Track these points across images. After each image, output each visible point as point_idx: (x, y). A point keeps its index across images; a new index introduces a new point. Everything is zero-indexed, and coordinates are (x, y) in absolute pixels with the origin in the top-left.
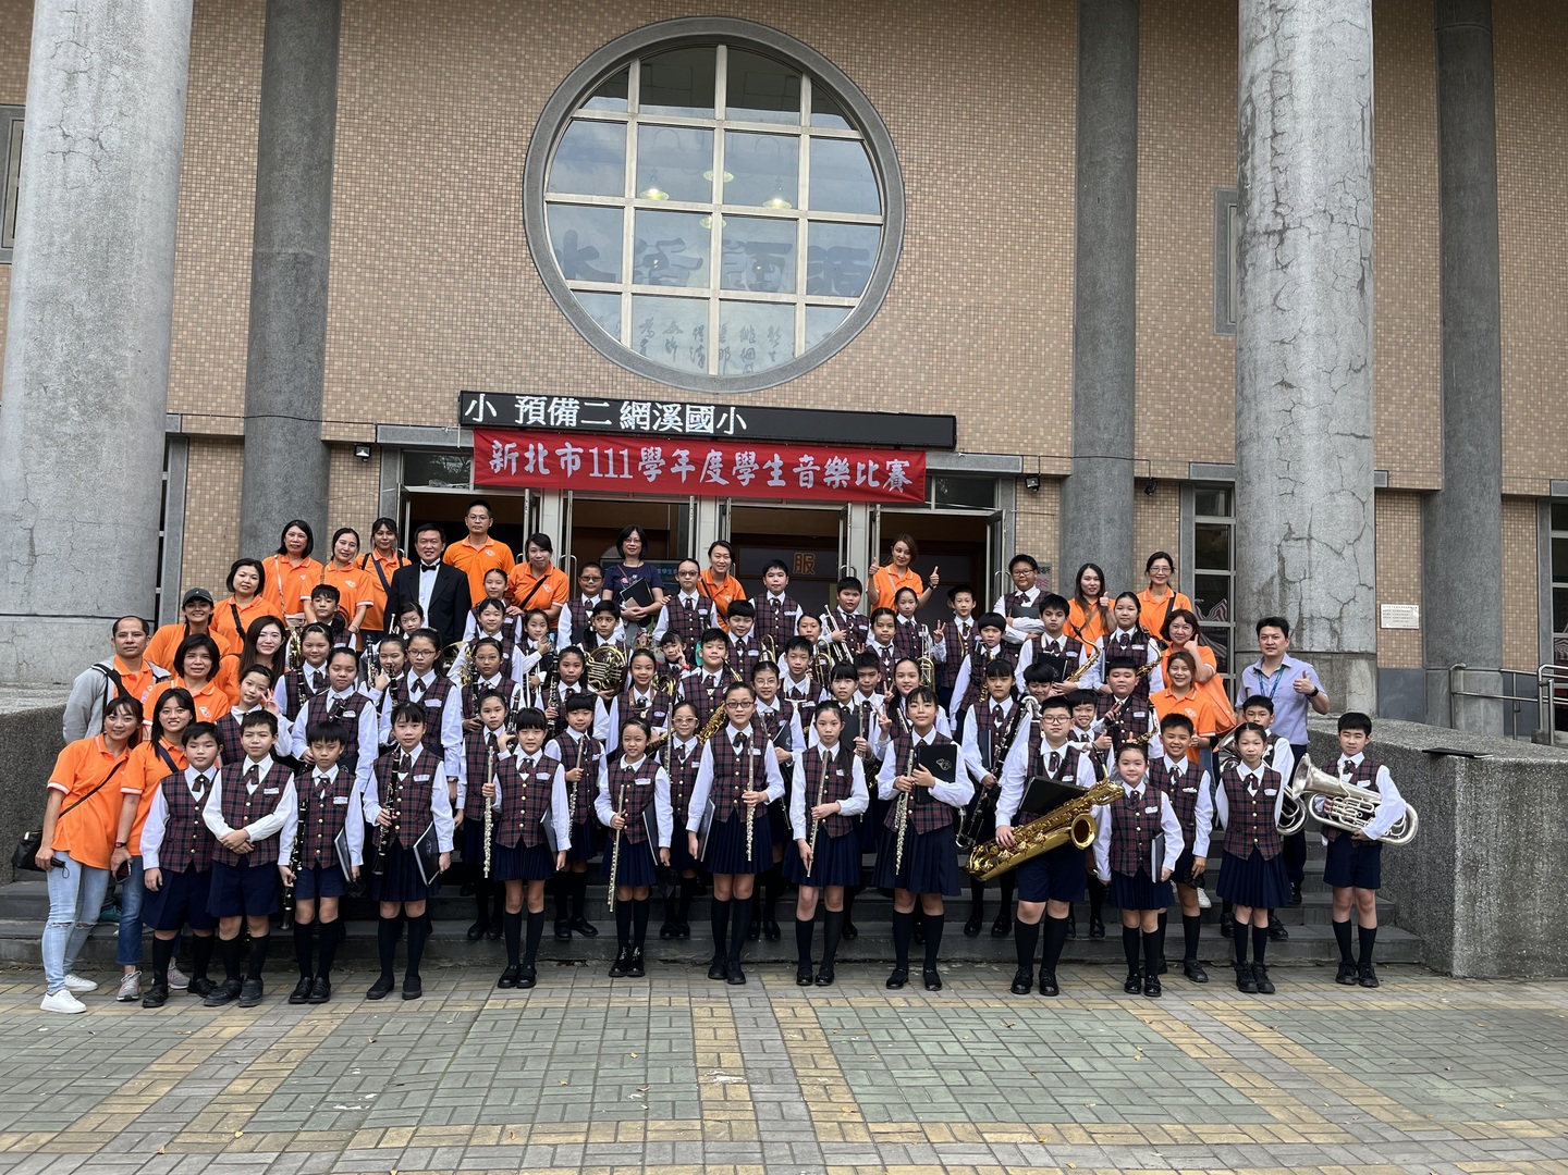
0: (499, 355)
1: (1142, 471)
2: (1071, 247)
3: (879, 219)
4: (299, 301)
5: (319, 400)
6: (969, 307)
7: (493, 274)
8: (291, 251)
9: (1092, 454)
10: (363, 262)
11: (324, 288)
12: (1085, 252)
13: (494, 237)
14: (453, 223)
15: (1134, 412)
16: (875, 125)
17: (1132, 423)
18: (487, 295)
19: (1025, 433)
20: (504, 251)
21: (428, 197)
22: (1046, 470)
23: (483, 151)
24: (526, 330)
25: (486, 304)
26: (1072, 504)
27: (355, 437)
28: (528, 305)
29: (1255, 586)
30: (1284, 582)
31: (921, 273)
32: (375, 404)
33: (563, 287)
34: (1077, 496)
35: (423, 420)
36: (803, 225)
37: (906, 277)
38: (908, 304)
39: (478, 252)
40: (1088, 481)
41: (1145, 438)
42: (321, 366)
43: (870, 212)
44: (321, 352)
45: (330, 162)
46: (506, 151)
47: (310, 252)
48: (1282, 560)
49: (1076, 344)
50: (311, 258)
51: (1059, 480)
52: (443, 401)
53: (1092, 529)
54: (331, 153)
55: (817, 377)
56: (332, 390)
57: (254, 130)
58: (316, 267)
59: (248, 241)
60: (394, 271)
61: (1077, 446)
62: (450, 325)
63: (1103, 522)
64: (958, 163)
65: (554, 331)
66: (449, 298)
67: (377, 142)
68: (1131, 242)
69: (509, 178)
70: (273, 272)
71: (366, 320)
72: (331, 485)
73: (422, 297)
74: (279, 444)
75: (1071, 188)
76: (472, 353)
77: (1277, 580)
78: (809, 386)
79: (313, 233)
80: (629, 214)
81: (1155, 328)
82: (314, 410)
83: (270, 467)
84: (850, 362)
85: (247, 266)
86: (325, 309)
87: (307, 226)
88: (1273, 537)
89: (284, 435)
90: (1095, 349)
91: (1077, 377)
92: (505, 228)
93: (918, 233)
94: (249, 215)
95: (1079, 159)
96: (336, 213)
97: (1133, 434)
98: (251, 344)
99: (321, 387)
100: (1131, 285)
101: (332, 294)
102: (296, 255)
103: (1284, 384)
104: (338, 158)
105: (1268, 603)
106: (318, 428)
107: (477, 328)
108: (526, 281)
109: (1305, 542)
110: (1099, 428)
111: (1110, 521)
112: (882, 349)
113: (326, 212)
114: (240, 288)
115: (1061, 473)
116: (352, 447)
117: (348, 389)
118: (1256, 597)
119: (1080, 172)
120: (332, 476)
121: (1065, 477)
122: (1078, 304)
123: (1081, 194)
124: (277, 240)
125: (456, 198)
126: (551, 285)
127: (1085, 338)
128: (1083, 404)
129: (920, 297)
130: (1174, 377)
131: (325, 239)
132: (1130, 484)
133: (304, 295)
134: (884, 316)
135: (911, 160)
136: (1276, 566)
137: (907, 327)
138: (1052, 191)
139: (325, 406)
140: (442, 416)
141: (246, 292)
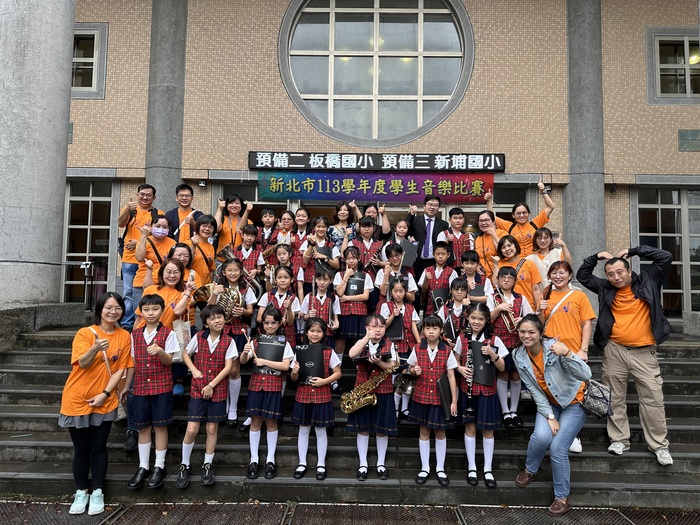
1: (609, 180)
2: (565, 62)
3: (460, 54)
4: (170, 109)
5: (180, 158)
6: (510, 97)
7: (264, 92)
8: (165, 85)
9: (581, 171)
10: (200, 89)
11: (182, 103)
13: (264, 74)
14: (244, 68)
15: (603, 148)
17: (603, 154)
18: (261, 103)
19: (543, 161)
20: (269, 80)
21: (232, 55)
22: (555, 181)
23: (258, 31)
24: (281, 120)
25: (261, 108)
26: (570, 199)
27: (198, 177)
28: (281, 107)
31: (484, 80)
32: (208, 159)
33: (299, 97)
34: (573, 195)
35: (231, 167)
36: (421, 60)
37: (476, 82)
38: (477, 96)
39: (256, 81)
40: (579, 186)
41: (610, 163)
42: (181, 141)
43: (456, 50)
44: (181, 134)
47: (175, 85)
49: (570, 113)
50: (176, 88)
51: (562, 187)
52: (240, 157)
55: (429, 137)
56: (186, 154)
57: (149, 28)
58: (178, 93)
59: (146, 82)
61: (572, 168)
62: (243, 119)
63: (588, 208)
64: (502, 22)
65: (295, 120)
66: (243, 105)
67: (207, 29)
68: (600, 56)
69: (271, 43)
70: (157, 96)
71: (202, 118)
73: (229, 105)
74: (160, 181)
75: (565, 31)
76: (254, 132)
78: (425, 142)
79: (176, 76)
80: (331, 59)
81: (614, 103)
82: (178, 163)
84: (446, 129)
86: (183, 113)
87: (173, 72)
89: (163, 176)
92: (270, 69)
93: (481, 59)
94: (147, 69)
95: (569, 15)
96: (188, 66)
97: (603, 160)
98: (148, 132)
99: (181, 152)
101: (186, 106)
102: (168, 87)
106: (180, 172)
108: (281, 95)
110: (584, 157)
111: (593, 207)
113: (183, 65)
114: (143, 105)
115: (563, 182)
116: (196, 182)
117: (194, 153)
119: (569, 22)
121: (566, 184)
122: (570, 92)
124: (159, 80)
126: (293, 97)
127: (575, 109)
128: (575, 144)
129: (484, 93)
131: (182, 78)
132: (603, 187)
133: (172, 106)
137: (477, 109)
139: (183, 161)
140: (240, 165)
141: (146, 107)
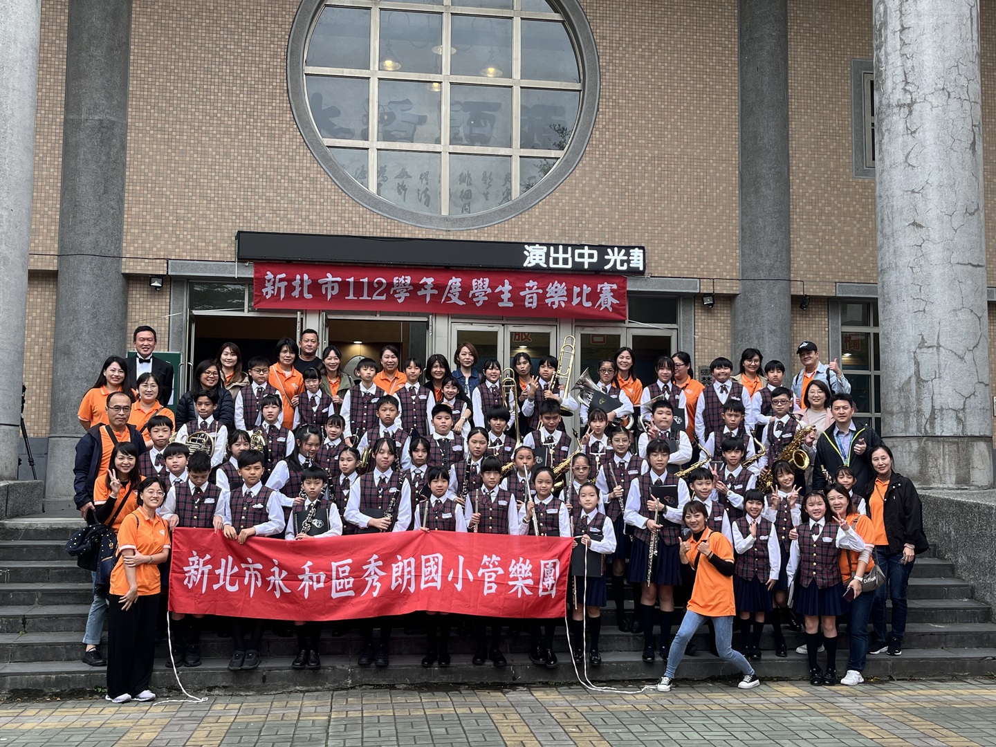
0: (268, 200)
1: (797, 290)
2: (735, 107)
3: (578, 86)
4: (104, 158)
5: (120, 240)
6: (653, 158)
7: (262, 134)
8: (97, 118)
9: (756, 276)
10: (155, 126)
11: (123, 147)
12: (746, 112)
13: (263, 104)
14: (230, 93)
15: (790, 241)
16: (575, 9)
17: (789, 251)
18: (258, 151)
19: (701, 260)
20: (271, 114)
21: (208, 71)
22: (719, 290)
23: (253, 33)
24: (291, 180)
25: (257, 159)
26: (741, 318)
27: (150, 270)
28: (292, 160)
29: (896, 385)
30: (919, 381)
31: (614, 130)
32: (167, 243)
33: (320, 144)
34: (745, 311)
35: (207, 256)
36: (517, 92)
37: (602, 133)
38: (603, 155)
39: (250, 116)
40: (754, 299)
41: (799, 262)
42: (121, 211)
43: (573, 80)
44: (121, 201)
45: (127, 44)
46: (273, 33)
47: (112, 119)
48: (917, 363)
49: (742, 186)
50: (113, 123)
51: (730, 299)
52: (222, 240)
53: (758, 338)
54: (128, 38)
55: (531, 217)
56: (131, 232)
57: (63, 18)
58: (117, 131)
59: (60, 109)
60: (181, 132)
61: (743, 270)
62: (227, 176)
63: (766, 332)
64: (642, 40)
65: (313, 181)
66: (227, 155)
67: (166, 26)
68: (785, 102)
69: (275, 55)
70: (82, 135)
71: (158, 174)
72: (130, 310)
73: (204, 154)
74: (89, 278)
75: (735, 59)
76: (246, 199)
77: (913, 380)
78: (524, 223)
79: (115, 102)
80: (374, 85)
81: (805, 173)
82: (116, 248)
83: (80, 296)
84: (557, 204)
85: (59, 130)
86: (124, 165)
87: (110, 97)
88: (910, 345)
89: (92, 269)
90: (757, 191)
91: (743, 214)
92: (272, 96)
93: (610, 97)
94: (61, 88)
95: (741, 36)
96: (133, 85)
97: (789, 261)
98: (63, 195)
99: (121, 230)
100: (786, 138)
101: (130, 152)
102: (101, 121)
103: (914, 224)
104: (134, 40)
105: (907, 398)
106: (119, 263)
107: (250, 179)
108: (291, 140)
109: (935, 349)
110: (761, 255)
111: (772, 331)
112: (583, 192)
113: (125, 85)
114: (53, 148)
115: (731, 292)
116: (146, 279)
117: (143, 231)
118: (897, 393)
119: (742, 47)
120: (130, 303)
121: (735, 296)
122: (742, 154)
123: (742, 64)
124: (84, 109)
125: (232, 72)
126: (311, 143)
127: (748, 182)
128: (748, 235)
129: (614, 150)
130: (822, 213)
131: (123, 107)
132: (788, 301)
133: (108, 154)
134: (584, 165)
135: (604, 38)
136: (913, 369)
137: (603, 174)
138: (719, 62)
139: (124, 245)
140: (222, 252)
141: (58, 152)
